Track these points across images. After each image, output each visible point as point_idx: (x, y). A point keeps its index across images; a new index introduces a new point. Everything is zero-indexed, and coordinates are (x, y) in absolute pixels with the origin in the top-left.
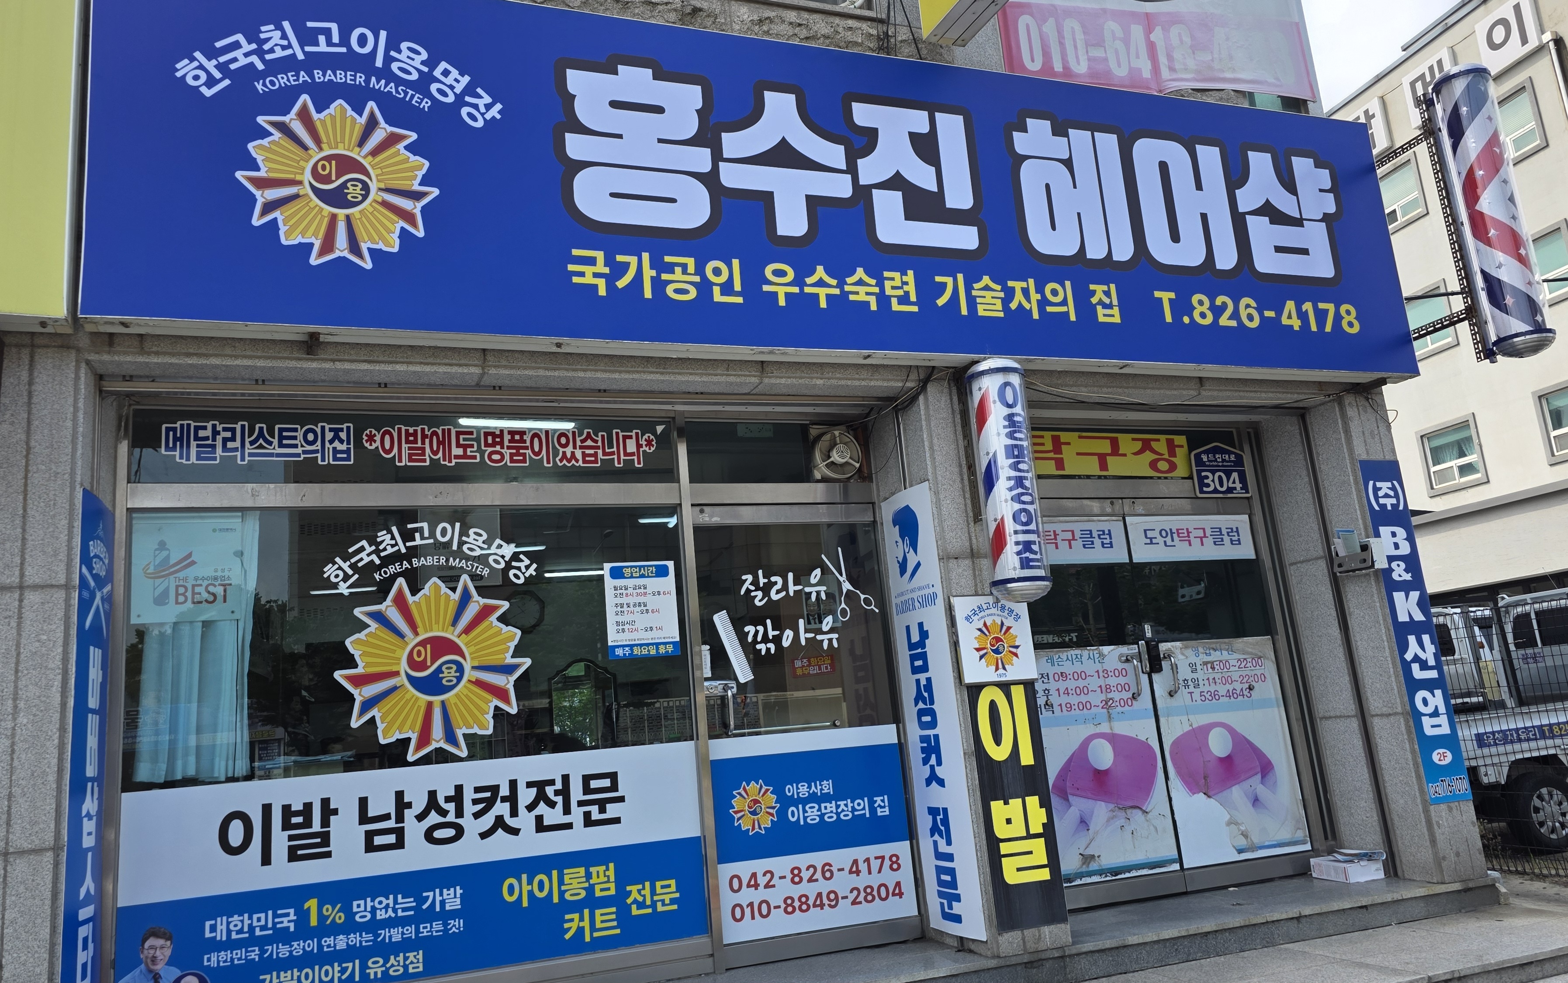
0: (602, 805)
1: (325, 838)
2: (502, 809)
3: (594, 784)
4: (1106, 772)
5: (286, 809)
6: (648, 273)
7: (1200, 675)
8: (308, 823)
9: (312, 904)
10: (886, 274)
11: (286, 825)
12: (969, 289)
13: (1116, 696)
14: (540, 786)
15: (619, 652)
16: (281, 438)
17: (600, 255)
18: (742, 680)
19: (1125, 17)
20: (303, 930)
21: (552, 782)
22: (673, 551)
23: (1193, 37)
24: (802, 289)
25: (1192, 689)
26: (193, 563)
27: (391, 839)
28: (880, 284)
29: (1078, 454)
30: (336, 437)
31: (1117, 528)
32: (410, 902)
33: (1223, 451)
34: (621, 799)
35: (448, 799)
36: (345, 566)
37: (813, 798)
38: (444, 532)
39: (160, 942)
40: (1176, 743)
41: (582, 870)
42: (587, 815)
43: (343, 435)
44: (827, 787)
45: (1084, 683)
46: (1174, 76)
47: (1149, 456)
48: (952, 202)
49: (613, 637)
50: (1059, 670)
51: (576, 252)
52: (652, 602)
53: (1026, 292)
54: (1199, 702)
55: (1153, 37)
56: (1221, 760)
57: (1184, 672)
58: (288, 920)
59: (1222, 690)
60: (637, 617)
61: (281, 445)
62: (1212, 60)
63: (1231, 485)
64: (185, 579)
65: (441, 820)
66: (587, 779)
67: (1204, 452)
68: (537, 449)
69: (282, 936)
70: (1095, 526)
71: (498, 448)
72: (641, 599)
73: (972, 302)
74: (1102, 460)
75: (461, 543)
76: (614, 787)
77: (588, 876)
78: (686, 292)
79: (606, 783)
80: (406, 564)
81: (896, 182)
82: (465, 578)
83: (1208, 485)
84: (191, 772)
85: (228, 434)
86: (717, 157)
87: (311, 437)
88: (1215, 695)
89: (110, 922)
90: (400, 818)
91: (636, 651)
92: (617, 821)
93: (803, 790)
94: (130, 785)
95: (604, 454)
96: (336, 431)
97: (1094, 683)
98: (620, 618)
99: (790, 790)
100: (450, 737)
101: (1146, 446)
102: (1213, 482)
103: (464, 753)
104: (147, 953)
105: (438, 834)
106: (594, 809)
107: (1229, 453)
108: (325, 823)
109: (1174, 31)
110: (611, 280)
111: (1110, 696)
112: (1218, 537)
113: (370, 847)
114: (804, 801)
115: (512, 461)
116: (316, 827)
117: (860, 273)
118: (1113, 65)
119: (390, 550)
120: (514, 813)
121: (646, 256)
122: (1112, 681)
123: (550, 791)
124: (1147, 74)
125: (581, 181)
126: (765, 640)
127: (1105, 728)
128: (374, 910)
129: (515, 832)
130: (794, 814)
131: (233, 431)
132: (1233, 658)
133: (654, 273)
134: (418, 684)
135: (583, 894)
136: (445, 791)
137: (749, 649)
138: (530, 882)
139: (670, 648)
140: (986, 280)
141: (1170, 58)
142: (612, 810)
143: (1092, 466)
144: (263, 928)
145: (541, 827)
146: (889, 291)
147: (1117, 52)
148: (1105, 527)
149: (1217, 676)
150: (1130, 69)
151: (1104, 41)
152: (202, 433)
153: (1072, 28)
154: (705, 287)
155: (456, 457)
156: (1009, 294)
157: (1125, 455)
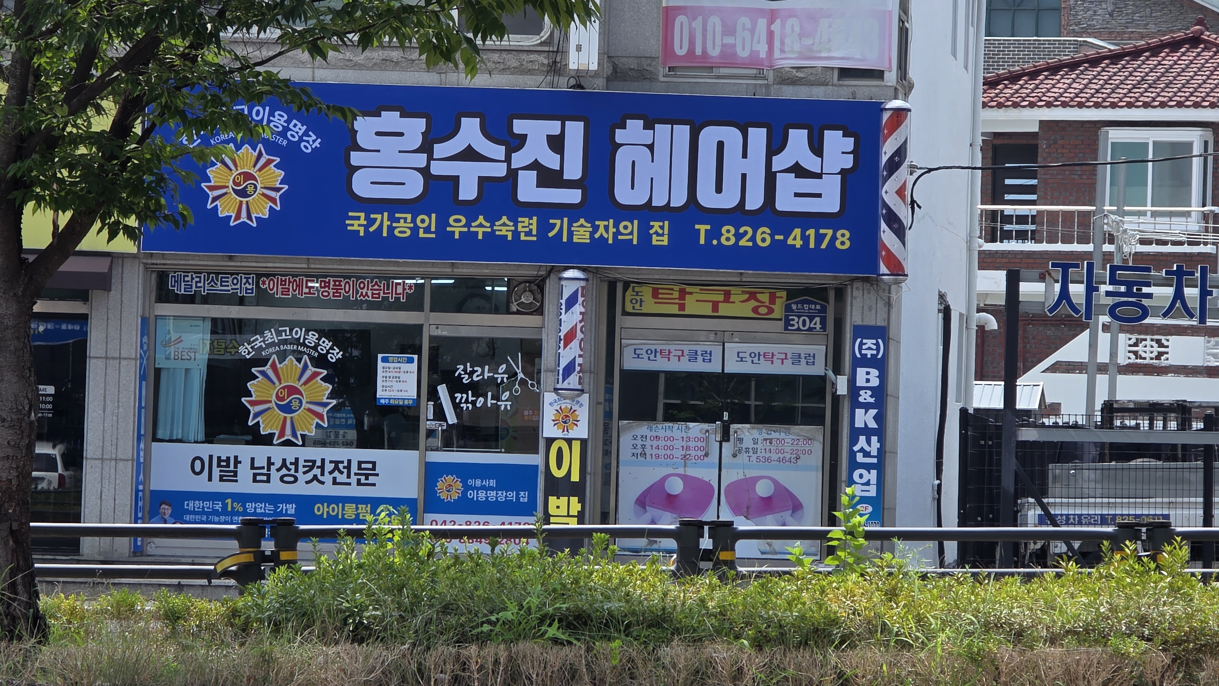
0: (367, 476)
1: (235, 474)
2: (317, 471)
3: (363, 466)
4: (676, 496)
5: (219, 458)
6: (386, 223)
7: (760, 446)
8: (228, 466)
9: (229, 501)
10: (520, 219)
11: (219, 466)
12: (570, 225)
13: (693, 453)
14: (337, 463)
15: (383, 401)
16: (222, 282)
17: (362, 215)
18: (450, 422)
19: (754, 13)
20: (224, 511)
21: (342, 462)
22: (418, 350)
23: (801, 28)
24: (469, 229)
25: (751, 454)
26: (182, 341)
27: (265, 478)
28: (516, 225)
29: (697, 301)
30: (247, 282)
31: (717, 350)
32: (272, 507)
33: (809, 302)
34: (377, 475)
35: (291, 464)
36: (249, 347)
37: (483, 488)
38: (297, 332)
39: (166, 507)
40: (729, 486)
41: (354, 506)
42: (359, 481)
43: (250, 281)
44: (493, 483)
45: (672, 443)
46: (784, 56)
47: (753, 303)
48: (567, 176)
49: (380, 393)
50: (655, 434)
51: (350, 214)
52: (403, 377)
53: (606, 228)
54: (755, 462)
55: (773, 27)
56: (762, 498)
57: (748, 443)
58: (219, 506)
59: (775, 457)
60: (394, 384)
61: (221, 286)
62: (813, 44)
63: (812, 326)
64: (178, 348)
65: (287, 472)
66: (360, 463)
67: (794, 303)
68: (347, 290)
69: (215, 513)
70: (700, 348)
71: (327, 289)
72: (397, 375)
73: (570, 234)
74: (715, 306)
75: (305, 339)
76: (374, 468)
77: (357, 509)
78: (405, 232)
79: (370, 466)
80: (277, 349)
81: (535, 166)
82: (306, 357)
83: (793, 325)
84: (180, 437)
85: (198, 279)
86: (430, 158)
87: (235, 281)
88: (768, 460)
89: (147, 494)
90: (269, 469)
91: (392, 402)
92: (374, 485)
93: (478, 483)
94: (155, 439)
95: (384, 293)
96: (247, 278)
97: (678, 444)
98: (384, 384)
99: (470, 482)
100: (294, 435)
101: (753, 296)
102: (797, 323)
103: (300, 443)
104: (162, 511)
105: (286, 479)
106: (363, 478)
107: (816, 304)
108: (236, 466)
109: (790, 22)
110: (366, 227)
111: (688, 453)
112: (797, 359)
113: (255, 480)
114: (478, 489)
115: (334, 296)
116: (232, 468)
117: (504, 219)
118: (739, 49)
119: (270, 341)
120: (322, 474)
121: (386, 214)
122: (692, 444)
123: (341, 466)
124: (763, 55)
125: (357, 178)
126: (467, 401)
127: (681, 471)
128: (255, 508)
129: (323, 483)
130: (471, 494)
131: (200, 277)
132: (789, 438)
133: (389, 223)
134: (281, 408)
135: (354, 517)
136: (290, 459)
137: (456, 406)
138: (328, 507)
139: (411, 402)
140: (582, 221)
141: (782, 43)
142: (372, 480)
143: (707, 309)
144: (208, 508)
145: (335, 482)
146: (520, 229)
147: (744, 39)
148: (708, 349)
149: (772, 448)
150: (751, 51)
151: (735, 32)
152: (186, 279)
153: (714, 23)
154: (415, 230)
155: (305, 293)
156: (596, 228)
157: (734, 302)
